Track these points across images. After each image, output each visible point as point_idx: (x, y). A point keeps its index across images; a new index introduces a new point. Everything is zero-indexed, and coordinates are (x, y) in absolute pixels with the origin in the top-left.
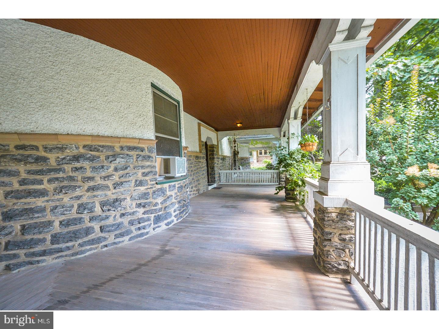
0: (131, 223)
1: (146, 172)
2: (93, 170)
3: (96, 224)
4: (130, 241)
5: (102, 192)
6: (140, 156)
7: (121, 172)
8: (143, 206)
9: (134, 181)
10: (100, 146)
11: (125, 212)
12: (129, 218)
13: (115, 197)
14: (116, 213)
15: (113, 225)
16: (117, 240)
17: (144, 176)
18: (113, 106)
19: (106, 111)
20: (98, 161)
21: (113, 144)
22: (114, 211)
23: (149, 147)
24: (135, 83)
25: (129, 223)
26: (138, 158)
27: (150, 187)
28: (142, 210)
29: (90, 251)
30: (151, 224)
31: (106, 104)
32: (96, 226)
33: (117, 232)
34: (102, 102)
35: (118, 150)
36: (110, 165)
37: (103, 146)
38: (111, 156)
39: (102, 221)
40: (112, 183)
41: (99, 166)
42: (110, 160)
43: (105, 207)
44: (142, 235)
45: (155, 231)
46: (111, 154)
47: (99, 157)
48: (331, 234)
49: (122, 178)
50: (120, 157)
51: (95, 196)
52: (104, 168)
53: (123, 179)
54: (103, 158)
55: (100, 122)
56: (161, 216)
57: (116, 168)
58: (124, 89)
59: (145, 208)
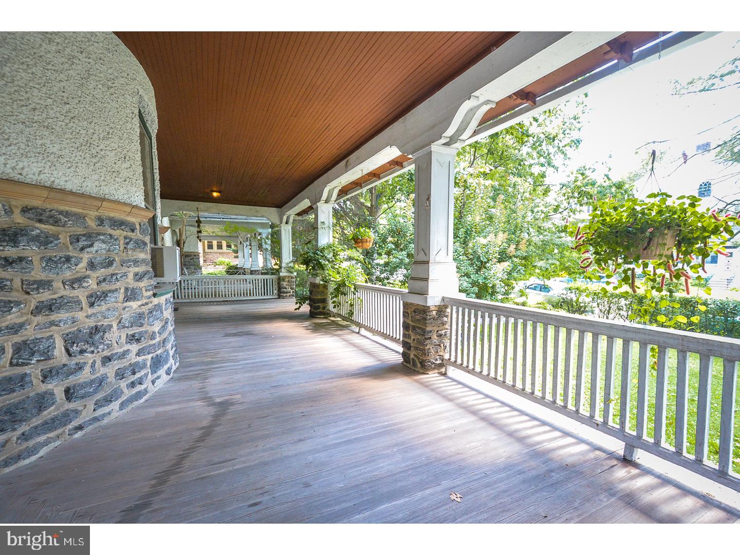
0: (120, 375)
1: (140, 273)
2: (47, 265)
3: (56, 386)
4: (122, 409)
5: (67, 315)
6: (131, 240)
7: (102, 272)
8: (137, 339)
9: (122, 290)
10: (61, 213)
11: (109, 354)
12: (116, 365)
13: (93, 324)
14: (95, 357)
15: (92, 381)
16: (100, 412)
17: (137, 281)
18: (80, 128)
19: (66, 136)
20: (56, 245)
21: (85, 212)
22: (92, 352)
23: (142, 224)
24: (116, 88)
25: (117, 374)
26: (127, 244)
27: (145, 301)
28: (134, 348)
29: (47, 445)
30: (148, 372)
31: (67, 121)
32: (57, 388)
33: (99, 396)
34: (58, 115)
35: (92, 224)
36: (81, 255)
37: (67, 214)
38: (84, 235)
39: (71, 377)
40: (86, 294)
41: (61, 258)
42: (81, 244)
43: (75, 345)
44: (139, 395)
45: (155, 385)
46: (82, 233)
47: (57, 237)
48: (431, 332)
49: (103, 284)
50: (100, 240)
51: (53, 323)
52: (72, 262)
53: (105, 287)
54: (64, 238)
55: (56, 160)
56: (161, 356)
57: (92, 263)
58: (98, 96)
59: (139, 342)
